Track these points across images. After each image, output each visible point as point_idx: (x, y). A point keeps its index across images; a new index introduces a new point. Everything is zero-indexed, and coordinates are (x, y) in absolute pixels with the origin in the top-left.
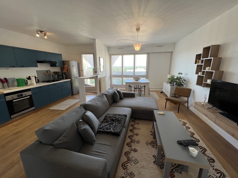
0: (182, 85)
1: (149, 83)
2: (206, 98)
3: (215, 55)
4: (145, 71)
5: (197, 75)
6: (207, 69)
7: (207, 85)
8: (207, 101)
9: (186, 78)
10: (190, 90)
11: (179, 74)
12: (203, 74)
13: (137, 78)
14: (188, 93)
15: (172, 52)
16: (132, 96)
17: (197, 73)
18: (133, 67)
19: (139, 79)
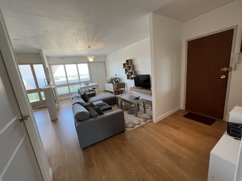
0: (119, 82)
1: (98, 85)
2: (133, 84)
3: (131, 64)
4: (89, 77)
5: (126, 74)
6: (130, 71)
7: (132, 78)
8: (134, 86)
9: (119, 77)
10: (124, 83)
11: (115, 75)
12: (129, 73)
13: (87, 83)
14: (123, 85)
15: (105, 62)
16: (94, 95)
17: (126, 73)
18: (78, 75)
19: (89, 83)
